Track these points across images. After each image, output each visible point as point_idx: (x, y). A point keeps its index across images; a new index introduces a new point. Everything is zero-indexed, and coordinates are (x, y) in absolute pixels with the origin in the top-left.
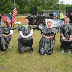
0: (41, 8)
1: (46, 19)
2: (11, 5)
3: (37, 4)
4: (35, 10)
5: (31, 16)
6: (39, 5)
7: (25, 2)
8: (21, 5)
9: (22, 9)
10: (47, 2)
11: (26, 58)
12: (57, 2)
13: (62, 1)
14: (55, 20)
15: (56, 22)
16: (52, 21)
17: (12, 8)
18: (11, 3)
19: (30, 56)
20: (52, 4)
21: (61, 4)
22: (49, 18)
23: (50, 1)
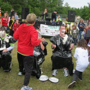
3: (35, 5)
6: (37, 6)
7: (20, 1)
8: (15, 5)
9: (16, 10)
10: (48, 3)
12: (61, 4)
13: (67, 3)
14: (52, 26)
16: (49, 27)
18: (2, 1)
20: (54, 6)
21: (66, 6)
22: (45, 24)
23: (51, 2)
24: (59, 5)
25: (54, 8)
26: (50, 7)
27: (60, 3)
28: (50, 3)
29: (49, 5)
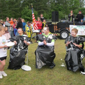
0: (63, 13)
1: (70, 26)
2: (28, 12)
4: (57, 15)
5: (51, 22)
7: (44, 7)
8: (40, 11)
10: (70, 5)
11: (46, 76)
12: (83, 5)
14: (81, 26)
15: (83, 29)
16: (78, 27)
17: (29, 14)
18: (28, 9)
19: (52, 73)
20: (76, 8)
22: (74, 24)
23: (73, 4)
24: (81, 7)
25: (77, 10)
26: (72, 9)
27: (81, 4)
28: (72, 6)
29: (71, 7)
